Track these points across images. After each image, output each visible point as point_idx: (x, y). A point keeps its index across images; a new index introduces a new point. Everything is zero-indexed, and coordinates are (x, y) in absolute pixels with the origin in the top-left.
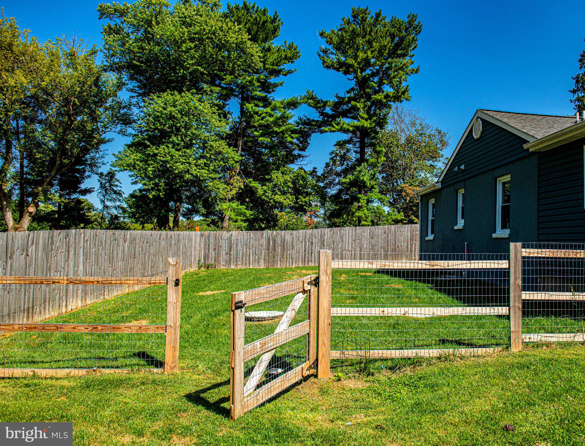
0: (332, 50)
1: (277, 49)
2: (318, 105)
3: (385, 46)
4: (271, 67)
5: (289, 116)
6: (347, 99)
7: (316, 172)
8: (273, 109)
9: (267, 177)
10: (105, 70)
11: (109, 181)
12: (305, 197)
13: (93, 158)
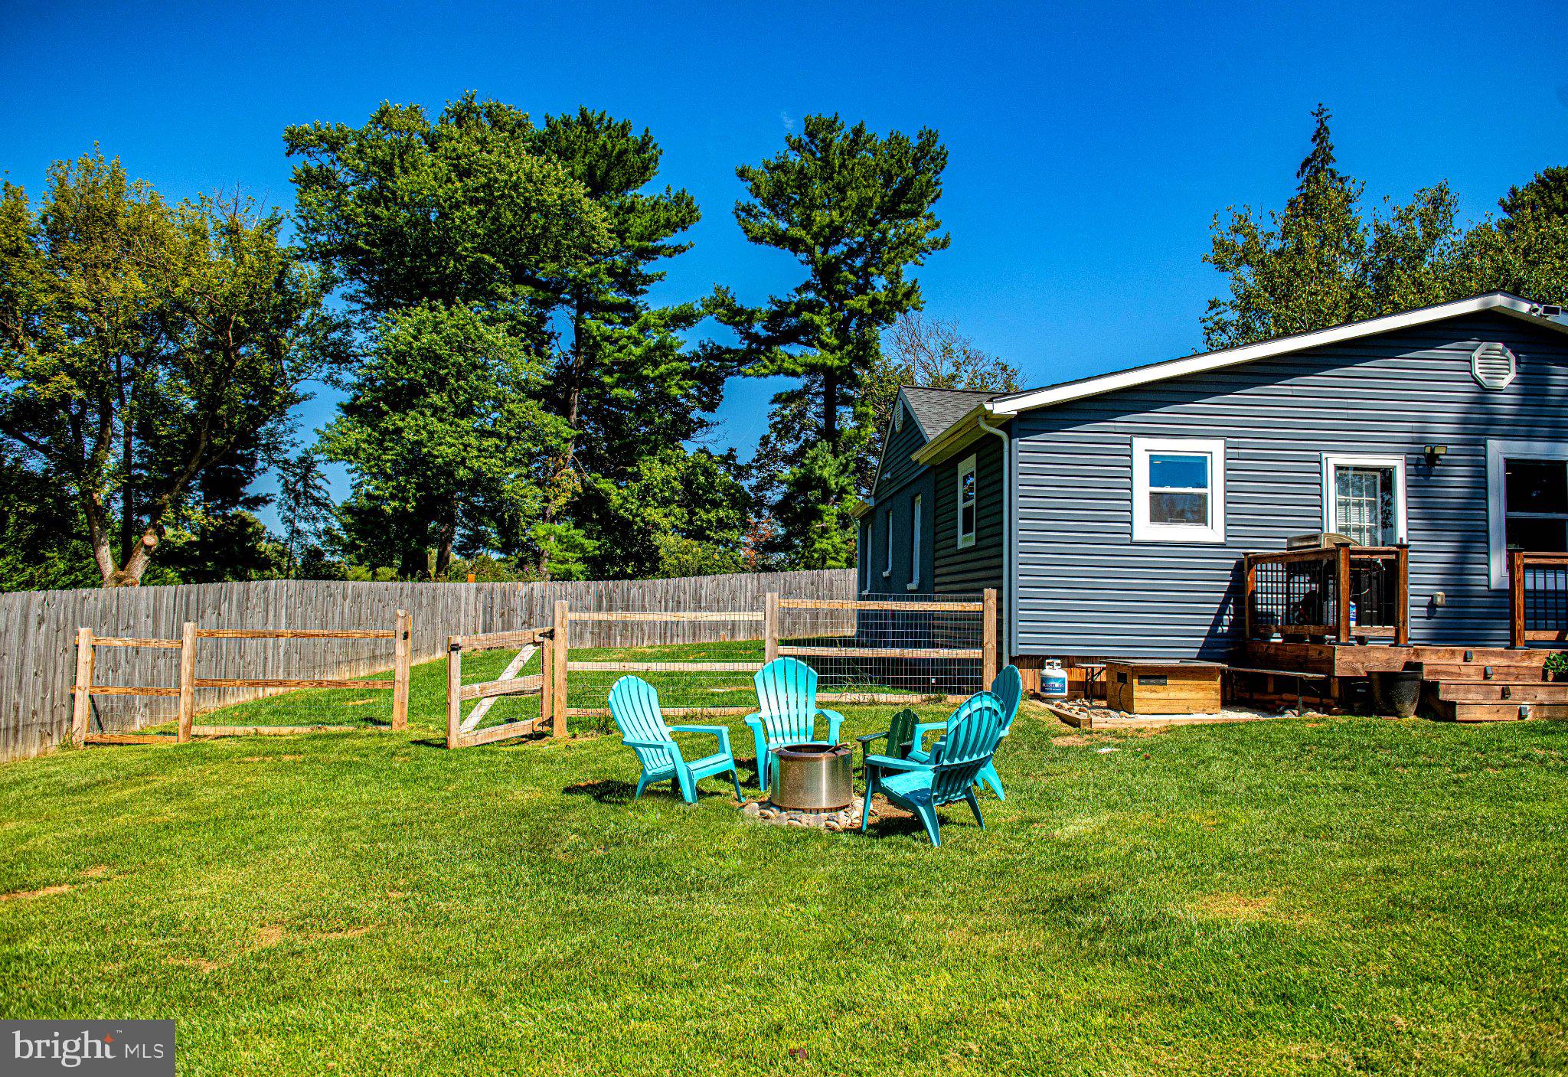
0: (761, 209)
1: (652, 203)
2: (737, 319)
3: (871, 200)
4: (637, 244)
5: (675, 344)
6: (793, 307)
7: (734, 458)
8: (642, 330)
9: (630, 469)
10: (297, 257)
11: (304, 478)
12: (708, 512)
13: (271, 434)
